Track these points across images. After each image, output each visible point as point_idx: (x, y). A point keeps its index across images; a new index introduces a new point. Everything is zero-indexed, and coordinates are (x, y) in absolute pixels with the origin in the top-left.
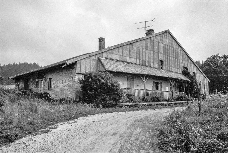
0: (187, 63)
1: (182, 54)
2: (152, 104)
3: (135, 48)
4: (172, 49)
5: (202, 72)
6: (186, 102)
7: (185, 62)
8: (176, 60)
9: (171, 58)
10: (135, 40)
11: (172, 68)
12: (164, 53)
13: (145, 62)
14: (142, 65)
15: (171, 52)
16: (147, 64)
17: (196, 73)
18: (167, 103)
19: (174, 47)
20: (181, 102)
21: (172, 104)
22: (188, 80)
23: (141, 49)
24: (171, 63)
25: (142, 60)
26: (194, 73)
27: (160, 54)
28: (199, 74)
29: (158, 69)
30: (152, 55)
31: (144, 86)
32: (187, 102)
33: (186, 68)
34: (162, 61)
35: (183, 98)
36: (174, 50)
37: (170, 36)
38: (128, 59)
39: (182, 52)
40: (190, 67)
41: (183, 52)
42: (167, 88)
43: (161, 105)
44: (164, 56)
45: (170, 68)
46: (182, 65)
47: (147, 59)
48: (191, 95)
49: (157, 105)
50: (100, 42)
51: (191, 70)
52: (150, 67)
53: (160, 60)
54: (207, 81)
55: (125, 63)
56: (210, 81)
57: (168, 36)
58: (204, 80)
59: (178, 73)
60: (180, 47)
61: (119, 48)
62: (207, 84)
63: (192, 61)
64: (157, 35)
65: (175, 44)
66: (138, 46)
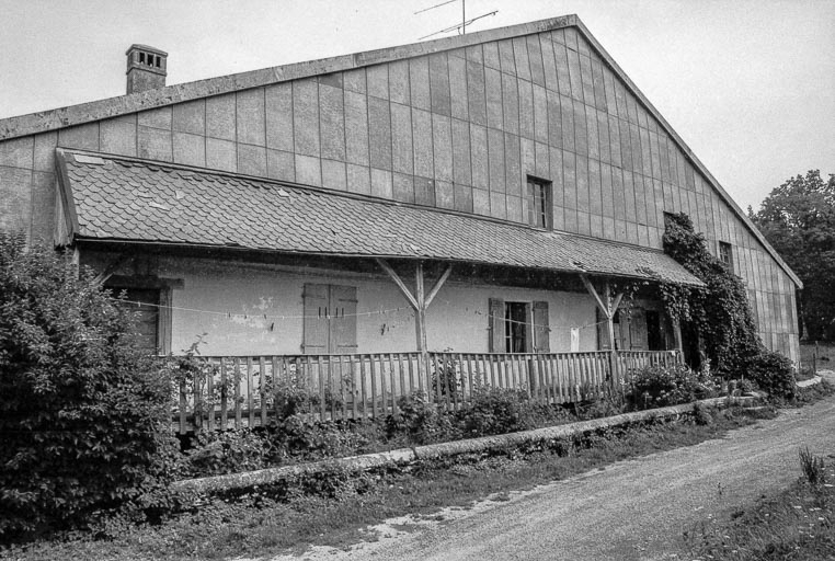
0: (684, 195)
1: (655, 148)
2: (454, 455)
3: (357, 101)
4: (602, 117)
5: (761, 238)
6: (689, 407)
7: (675, 190)
8: (628, 176)
9: (594, 167)
10: (357, 55)
11: (608, 221)
12: (555, 139)
13: (432, 189)
14: (413, 204)
15: (593, 136)
16: (444, 199)
17: (733, 242)
18: (565, 430)
19: (612, 108)
20: (660, 412)
21: (600, 432)
22: (693, 280)
23: (401, 114)
24: (595, 192)
25: (413, 178)
26: (726, 246)
27: (526, 144)
28: (747, 251)
29: (519, 226)
30: (479, 148)
31: (418, 332)
32: (696, 409)
33: (683, 221)
34: (541, 184)
35: (669, 388)
36: (614, 122)
37: (584, 49)
38: (308, 170)
39: (656, 137)
40: (702, 217)
41: (664, 139)
42: (575, 333)
43: (522, 451)
44: (556, 153)
45: (596, 219)
46: (660, 204)
47: (447, 171)
48: (714, 365)
49: (492, 453)
50: (133, 73)
51: (706, 229)
52: (463, 213)
53: (529, 177)
54: (787, 284)
55: (281, 192)
56: (801, 285)
57: (573, 50)
58: (775, 278)
59: (639, 249)
60: (642, 109)
61: (235, 96)
62: (788, 298)
63: (712, 187)
64: (504, 40)
65: (616, 93)
66: (382, 94)
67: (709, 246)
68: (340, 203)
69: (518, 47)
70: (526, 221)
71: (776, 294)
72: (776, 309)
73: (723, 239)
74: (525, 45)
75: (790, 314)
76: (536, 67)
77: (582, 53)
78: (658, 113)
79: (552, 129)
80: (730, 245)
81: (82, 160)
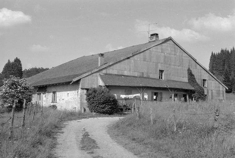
0: (194, 70)
3: (132, 61)
4: (175, 56)
5: (216, 78)
8: (180, 67)
10: (132, 54)
13: (143, 74)
14: (140, 77)
19: (177, 54)
23: (139, 62)
24: (173, 71)
25: (140, 72)
27: (159, 64)
28: (211, 81)
29: (157, 79)
30: (151, 66)
34: (162, 71)
40: (199, 74)
41: (189, 58)
44: (165, 65)
45: (173, 77)
50: (100, 57)
51: (199, 77)
52: (148, 78)
53: (160, 70)
54: (223, 88)
55: (123, 77)
56: (227, 89)
57: (170, 44)
58: (219, 87)
59: (182, 82)
60: (185, 53)
61: (117, 63)
62: (223, 91)
63: (202, 67)
64: (156, 46)
65: (179, 51)
66: (136, 59)
67: (200, 80)
68: (130, 78)
69: (159, 46)
70: (159, 78)
71: (219, 91)
72: (219, 94)
73: (204, 79)
74: (160, 45)
75: (223, 95)
76: (162, 49)
77: (171, 44)
78: (188, 53)
79: (165, 60)
80: (206, 80)
81: (101, 74)
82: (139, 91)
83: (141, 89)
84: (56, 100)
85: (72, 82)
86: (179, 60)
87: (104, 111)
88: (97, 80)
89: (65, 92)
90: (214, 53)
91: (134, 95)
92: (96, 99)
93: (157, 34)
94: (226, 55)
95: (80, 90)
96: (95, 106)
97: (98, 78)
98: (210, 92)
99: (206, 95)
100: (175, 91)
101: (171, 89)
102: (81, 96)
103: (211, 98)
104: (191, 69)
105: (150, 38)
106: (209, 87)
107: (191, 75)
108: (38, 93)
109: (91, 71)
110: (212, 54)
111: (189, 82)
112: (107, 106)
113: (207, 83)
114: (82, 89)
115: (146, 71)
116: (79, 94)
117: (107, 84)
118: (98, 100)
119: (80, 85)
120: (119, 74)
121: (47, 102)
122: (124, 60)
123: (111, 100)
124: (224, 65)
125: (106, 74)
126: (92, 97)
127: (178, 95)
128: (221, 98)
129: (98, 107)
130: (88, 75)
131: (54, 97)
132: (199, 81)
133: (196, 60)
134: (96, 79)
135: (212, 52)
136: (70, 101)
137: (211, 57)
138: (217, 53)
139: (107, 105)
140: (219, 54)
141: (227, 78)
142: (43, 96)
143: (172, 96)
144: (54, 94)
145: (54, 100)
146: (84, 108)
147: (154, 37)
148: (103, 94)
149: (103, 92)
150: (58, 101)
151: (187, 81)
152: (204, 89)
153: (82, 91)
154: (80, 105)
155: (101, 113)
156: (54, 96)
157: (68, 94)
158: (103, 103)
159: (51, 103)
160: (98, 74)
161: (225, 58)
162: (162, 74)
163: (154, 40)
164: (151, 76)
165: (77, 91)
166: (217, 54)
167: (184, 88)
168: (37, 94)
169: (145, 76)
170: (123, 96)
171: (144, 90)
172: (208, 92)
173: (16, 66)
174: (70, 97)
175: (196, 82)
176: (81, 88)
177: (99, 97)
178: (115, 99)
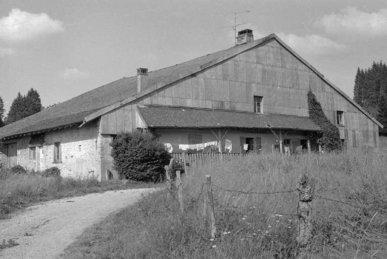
1: (306, 78)
3: (202, 80)
4: (283, 70)
8: (294, 90)
11: (284, 108)
12: (264, 82)
13: (223, 104)
14: (217, 109)
15: (279, 78)
17: (344, 111)
22: (317, 129)
23: (214, 82)
24: (280, 98)
25: (218, 101)
26: (340, 113)
27: (254, 85)
29: (250, 113)
30: (238, 89)
36: (289, 71)
37: (277, 45)
39: (307, 73)
40: (329, 102)
41: (311, 73)
44: (265, 86)
45: (280, 108)
50: (139, 76)
51: (330, 106)
52: (233, 111)
53: (254, 96)
54: (374, 126)
55: (184, 110)
56: (382, 127)
57: (272, 47)
58: (367, 124)
59: (298, 117)
60: (301, 63)
61: (171, 85)
62: (374, 133)
63: (334, 89)
64: (247, 51)
65: (290, 60)
66: (208, 77)
67: (331, 113)
68: (198, 112)
69: (251, 51)
70: (253, 111)
71: (367, 131)
72: (367, 137)
73: (339, 110)
74: (254, 50)
75: (375, 139)
76: (258, 57)
77: (276, 47)
78: (308, 64)
79: (263, 78)
80: (342, 112)
81: (141, 107)
82: (216, 136)
83: (220, 132)
84: (61, 159)
85: (84, 123)
86: (290, 77)
87: (145, 176)
88: (134, 117)
89: (75, 142)
90: (361, 70)
91: (206, 145)
92: (128, 153)
93: (250, 31)
94: (382, 72)
95: (100, 139)
96: (128, 166)
97: (135, 113)
98: (350, 133)
99: (343, 140)
100: (284, 134)
101: (277, 131)
102: (102, 149)
103: (352, 144)
104: (314, 93)
105: (238, 38)
106: (348, 125)
107: (314, 104)
108: (30, 146)
109: (121, 102)
110: (359, 71)
111: (311, 117)
112: (149, 166)
113: (345, 117)
114: (104, 135)
115: (228, 98)
116: (99, 145)
117: (151, 124)
118: (132, 156)
119: (100, 128)
120: (176, 105)
121: (46, 162)
122: (185, 79)
123: (157, 155)
124: (378, 90)
125: (150, 106)
126: (123, 151)
127: (291, 142)
128: (371, 144)
129: (132, 168)
130: (115, 109)
131: (58, 153)
132: (329, 115)
133: (323, 76)
134: (130, 115)
135: (359, 69)
136: (83, 160)
137: (357, 77)
138: (367, 69)
139: (150, 164)
140: (369, 70)
141: (383, 110)
142: (39, 151)
143: (279, 143)
144: (58, 148)
145: (57, 158)
146: (108, 171)
147: (244, 36)
148: (141, 144)
149: (141, 140)
150: (63, 159)
151: (308, 115)
152: (340, 128)
153: (104, 139)
154: (101, 165)
155: (138, 180)
156: (58, 151)
157: (80, 146)
158: (142, 162)
159: (53, 163)
160: (134, 106)
161: (380, 78)
162: (259, 104)
163: (244, 41)
164: (239, 107)
165: (95, 140)
166: (366, 72)
167: (300, 128)
168: (28, 149)
169: (227, 107)
170: (184, 147)
171: (226, 133)
172: (346, 134)
173: (31, 103)
174: (83, 152)
175: (323, 116)
176: (101, 134)
177: (134, 150)
178: (166, 152)
